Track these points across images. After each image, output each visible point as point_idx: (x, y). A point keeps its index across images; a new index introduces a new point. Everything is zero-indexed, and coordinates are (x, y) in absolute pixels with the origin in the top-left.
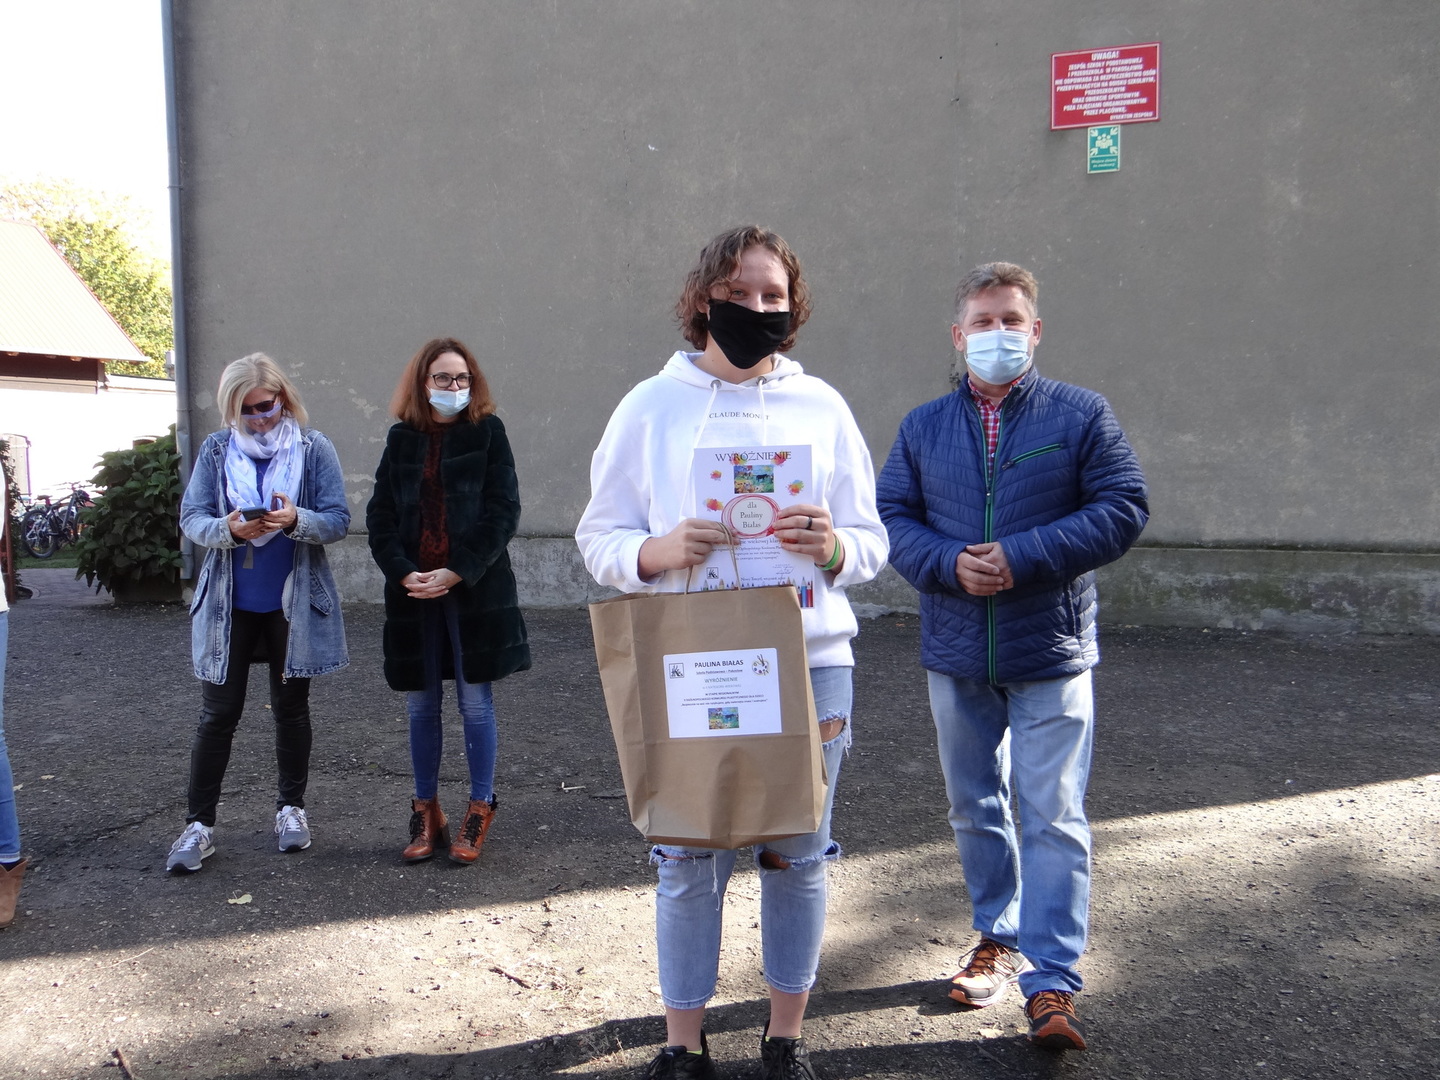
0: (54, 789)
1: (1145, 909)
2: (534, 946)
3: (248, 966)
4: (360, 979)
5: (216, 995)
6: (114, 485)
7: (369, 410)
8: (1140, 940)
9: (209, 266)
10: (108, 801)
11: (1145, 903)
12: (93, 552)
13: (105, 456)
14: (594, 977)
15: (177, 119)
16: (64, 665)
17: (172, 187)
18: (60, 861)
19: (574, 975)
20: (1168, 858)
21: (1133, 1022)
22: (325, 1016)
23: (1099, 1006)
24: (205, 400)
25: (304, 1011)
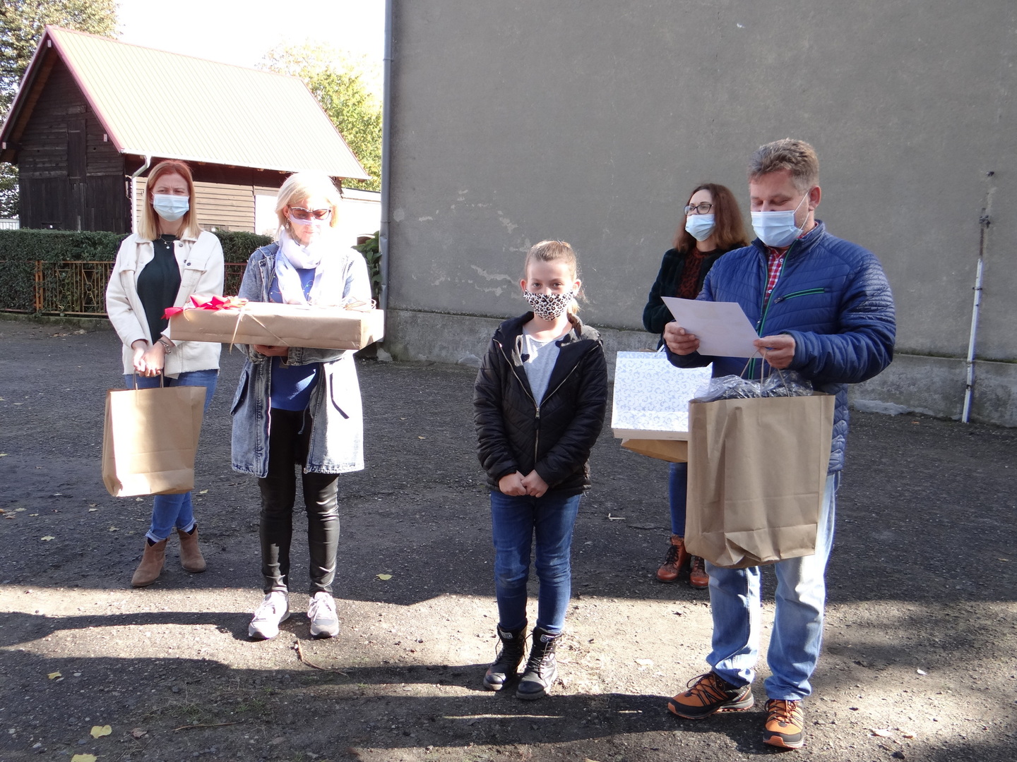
4: (447, 623)
7: (511, 227)
9: (408, 118)
14: (599, 646)
15: (392, 9)
19: (587, 643)
22: (421, 642)
23: (974, 729)
24: (399, 215)
25: (408, 637)
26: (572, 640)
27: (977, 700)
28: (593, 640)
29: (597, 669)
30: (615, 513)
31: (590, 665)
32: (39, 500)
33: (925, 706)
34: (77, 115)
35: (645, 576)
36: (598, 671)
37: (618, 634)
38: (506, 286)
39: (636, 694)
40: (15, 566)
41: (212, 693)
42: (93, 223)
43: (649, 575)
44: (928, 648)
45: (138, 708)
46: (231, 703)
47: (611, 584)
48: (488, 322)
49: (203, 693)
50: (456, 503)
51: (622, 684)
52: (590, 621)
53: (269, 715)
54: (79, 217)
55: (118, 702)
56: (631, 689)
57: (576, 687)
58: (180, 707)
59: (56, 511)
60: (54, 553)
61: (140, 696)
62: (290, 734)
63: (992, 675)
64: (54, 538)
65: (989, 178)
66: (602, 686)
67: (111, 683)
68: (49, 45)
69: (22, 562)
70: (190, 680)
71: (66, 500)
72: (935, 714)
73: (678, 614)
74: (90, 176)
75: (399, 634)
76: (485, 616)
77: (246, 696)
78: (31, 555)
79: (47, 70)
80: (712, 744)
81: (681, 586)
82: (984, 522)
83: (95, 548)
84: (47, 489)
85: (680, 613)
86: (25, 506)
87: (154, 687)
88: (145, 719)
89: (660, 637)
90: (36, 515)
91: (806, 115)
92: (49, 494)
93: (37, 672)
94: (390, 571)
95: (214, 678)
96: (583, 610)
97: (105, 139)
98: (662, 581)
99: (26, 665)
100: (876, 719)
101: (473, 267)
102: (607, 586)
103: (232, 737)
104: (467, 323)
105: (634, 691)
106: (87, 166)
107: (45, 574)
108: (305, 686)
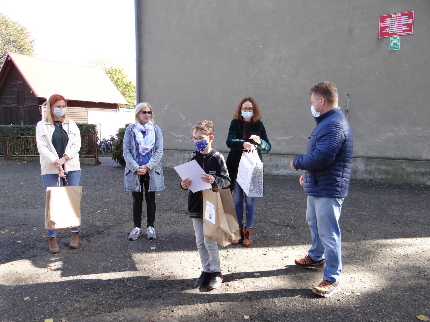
0: (108, 212)
1: (395, 264)
2: (224, 260)
3: (153, 259)
4: (180, 265)
5: (146, 265)
6: (121, 137)
7: (184, 118)
8: (393, 272)
9: (145, 80)
10: (120, 216)
11: (395, 262)
12: (116, 153)
13: (119, 129)
14: (239, 269)
15: (138, 43)
16: (109, 182)
17: (136, 60)
18: (109, 230)
19: (234, 268)
20: (404, 250)
21: (389, 295)
22: (172, 273)
23: (379, 290)
25: (167, 271)
26: (229, 268)
27: (377, 279)
28: (236, 267)
32: (14, 227)
33: (360, 282)
34: (20, 84)
37: (245, 264)
38: (183, 139)
40: (6, 254)
41: (92, 301)
42: (27, 123)
44: (355, 260)
45: (63, 310)
46: (101, 304)
48: (177, 152)
49: (89, 301)
50: (175, 218)
51: (251, 284)
52: (234, 259)
53: (117, 308)
54: (22, 121)
55: (54, 308)
56: (254, 285)
57: (234, 286)
58: (80, 308)
59: (21, 231)
60: (22, 248)
61: (63, 304)
62: (126, 315)
63: (379, 269)
64: (21, 241)
65: (347, 96)
67: (50, 300)
68: (9, 59)
69: (9, 252)
70: (83, 296)
71: (25, 226)
72: (364, 285)
73: (265, 254)
74: (26, 106)
75: (163, 270)
76: (194, 261)
77: (106, 301)
78: (12, 249)
79: (9, 68)
80: (290, 305)
82: (360, 213)
83: (38, 245)
84: (16, 222)
86: (8, 230)
87: (68, 300)
88: (66, 314)
89: (260, 264)
90: (13, 233)
91: (285, 77)
92: (18, 224)
93: (19, 298)
94: (155, 246)
95: (92, 294)
96: (230, 255)
97: (31, 92)
99: (14, 295)
100: (345, 289)
101: (171, 132)
103: (103, 319)
104: (170, 152)
106: (25, 102)
107: (19, 256)
108: (129, 295)
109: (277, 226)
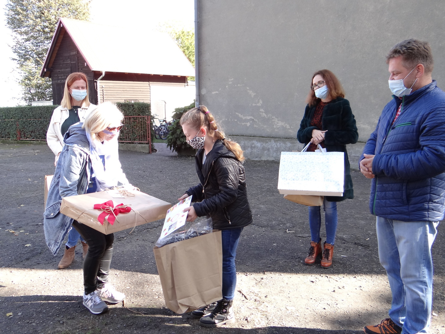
2: (255, 285)
7: (253, 94)
9: (206, 47)
14: (269, 299)
16: (156, 175)
24: (204, 92)
26: (257, 296)
28: (267, 296)
29: (266, 312)
30: (290, 229)
31: (263, 310)
34: (74, 55)
35: (299, 262)
36: (266, 313)
37: (281, 292)
38: (251, 122)
39: (283, 326)
40: (10, 259)
41: (78, 324)
43: (301, 261)
45: (42, 332)
46: (85, 330)
47: (281, 266)
49: (74, 324)
52: (268, 285)
55: (34, 329)
56: (281, 323)
57: (254, 322)
60: (29, 252)
64: (30, 245)
66: (267, 322)
68: (62, 26)
69: (14, 257)
70: (70, 317)
78: (18, 253)
79: (62, 36)
81: (316, 266)
83: (47, 250)
85: (313, 281)
86: (24, 230)
87: (52, 321)
89: (301, 294)
93: (2, 313)
95: (81, 316)
96: (265, 280)
97: (86, 65)
98: (307, 264)
101: (237, 113)
102: (279, 267)
104: (235, 139)
105: (282, 324)
107: (22, 263)
108: (122, 321)
109: (345, 243)
